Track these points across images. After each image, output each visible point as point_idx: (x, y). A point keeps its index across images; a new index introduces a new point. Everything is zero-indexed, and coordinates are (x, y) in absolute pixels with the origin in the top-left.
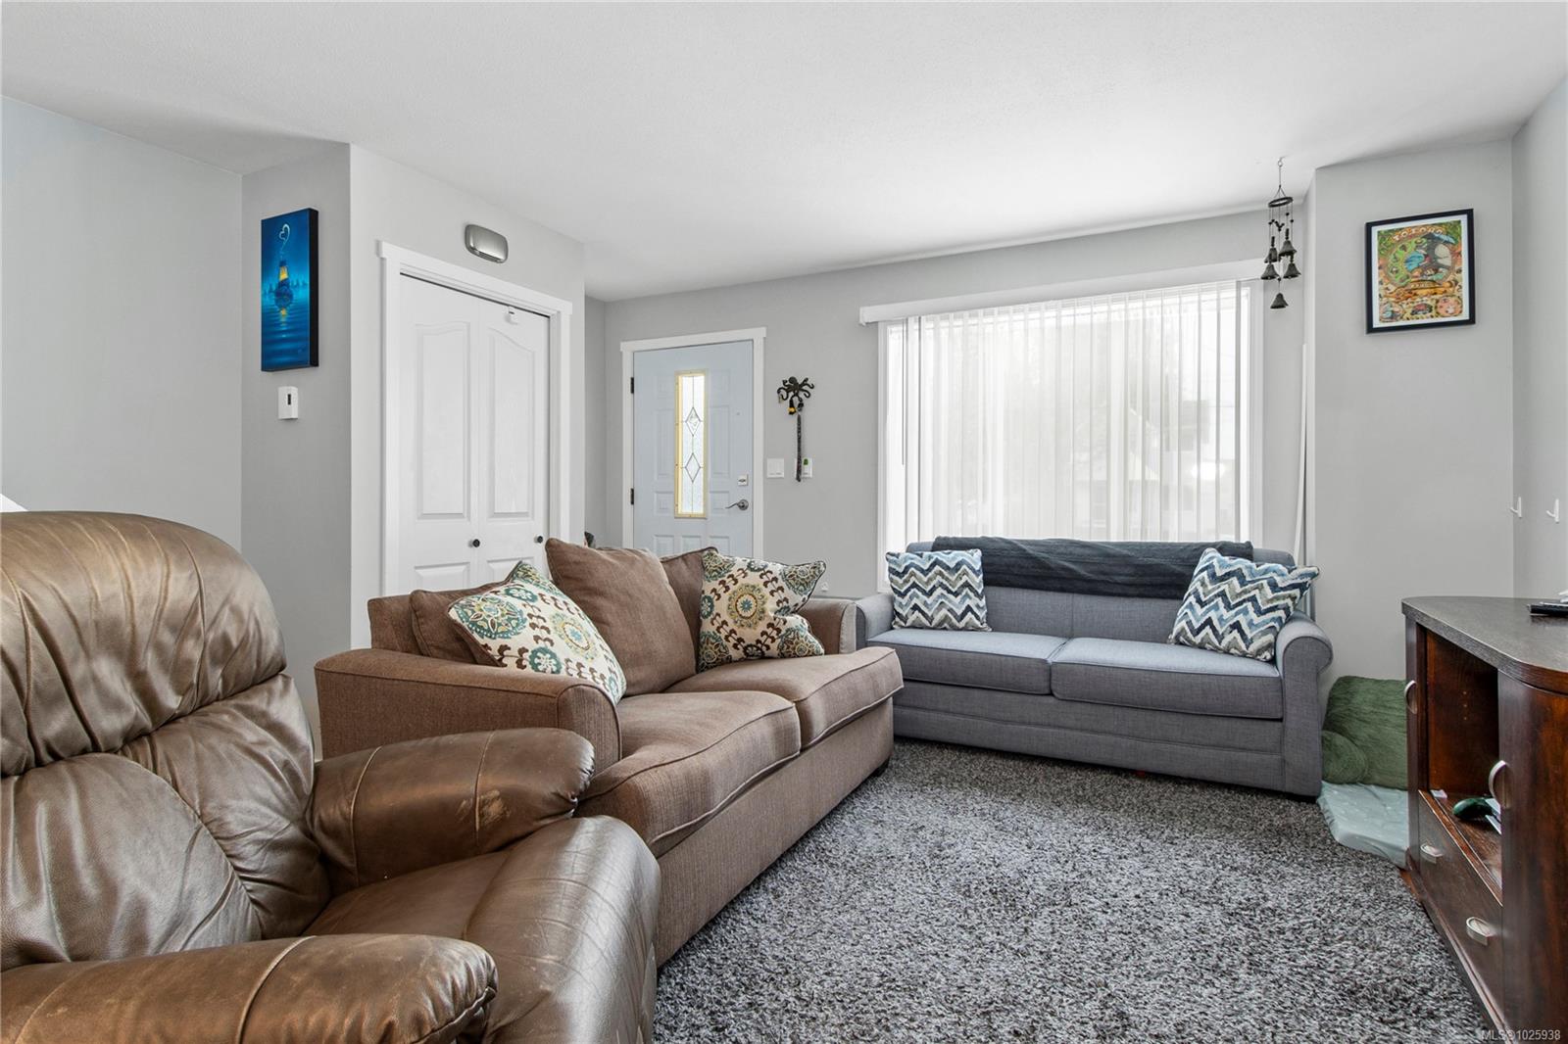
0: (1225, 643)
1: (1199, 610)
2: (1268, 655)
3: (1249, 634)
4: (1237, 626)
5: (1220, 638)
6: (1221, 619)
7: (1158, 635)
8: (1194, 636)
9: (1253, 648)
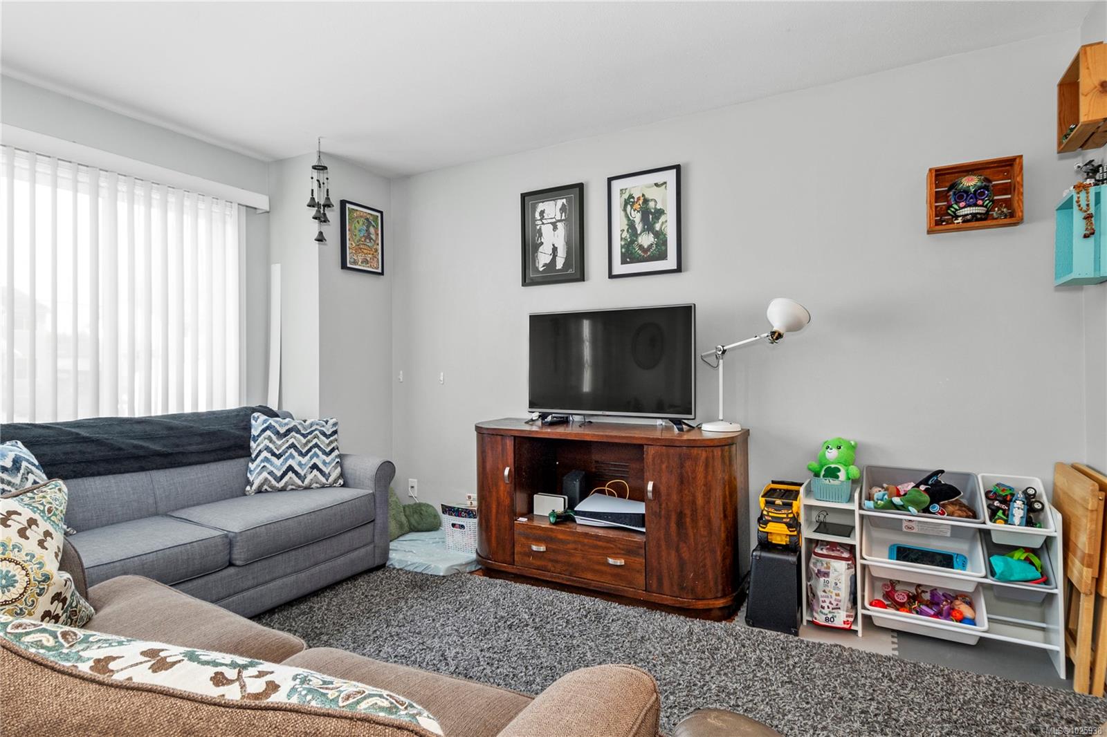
0: (307, 482)
1: (278, 462)
2: (341, 481)
3: (326, 470)
4: (315, 467)
5: (302, 478)
6: (300, 464)
7: (238, 490)
8: (278, 482)
9: (331, 479)
